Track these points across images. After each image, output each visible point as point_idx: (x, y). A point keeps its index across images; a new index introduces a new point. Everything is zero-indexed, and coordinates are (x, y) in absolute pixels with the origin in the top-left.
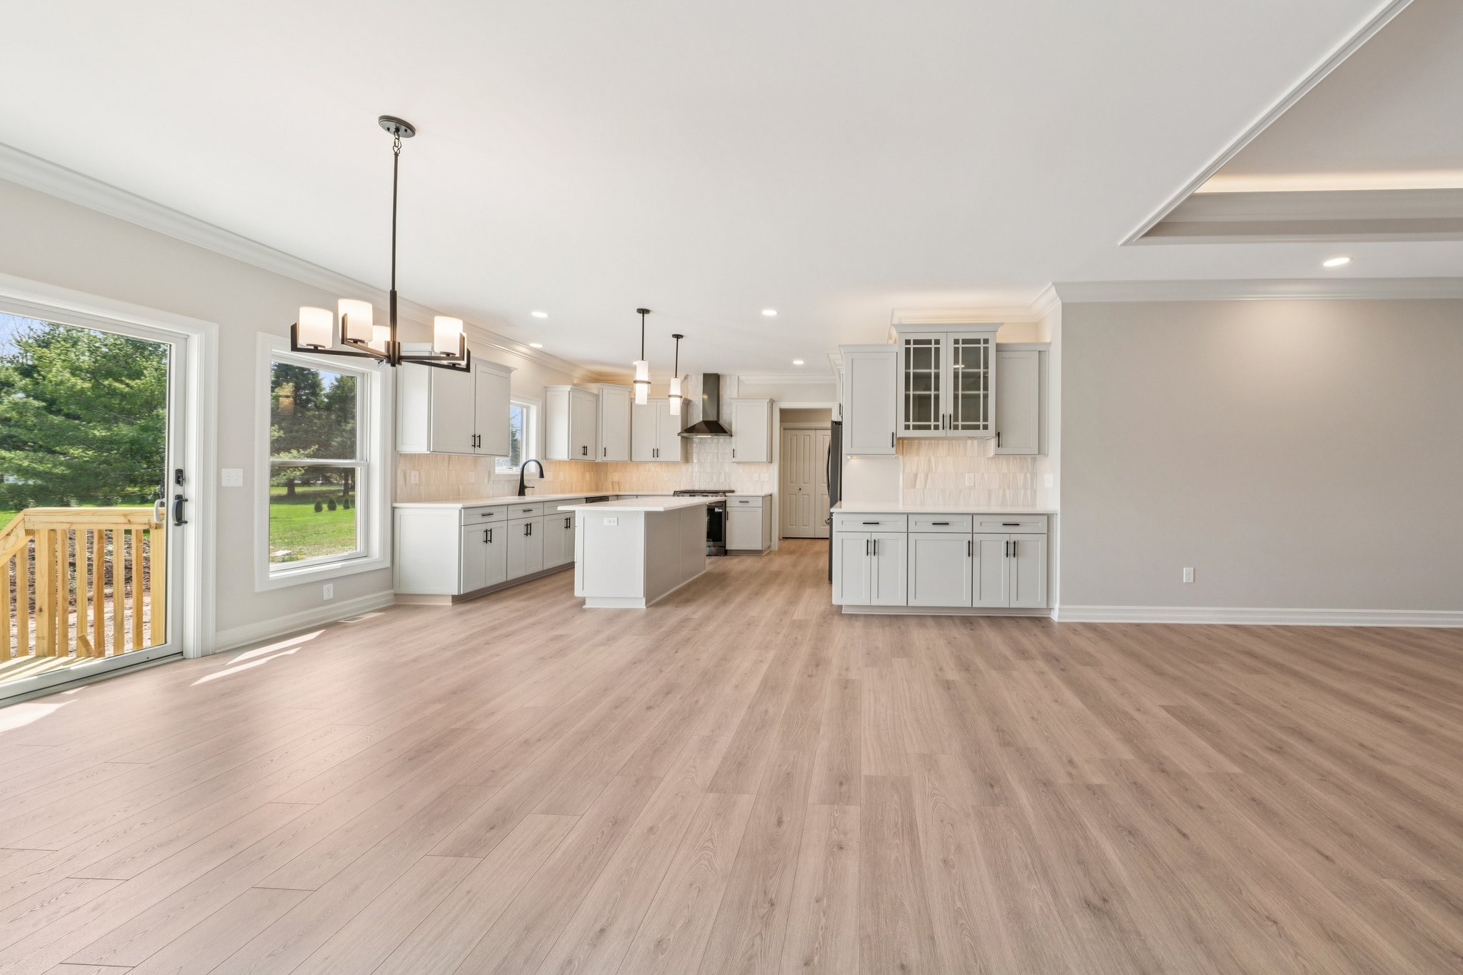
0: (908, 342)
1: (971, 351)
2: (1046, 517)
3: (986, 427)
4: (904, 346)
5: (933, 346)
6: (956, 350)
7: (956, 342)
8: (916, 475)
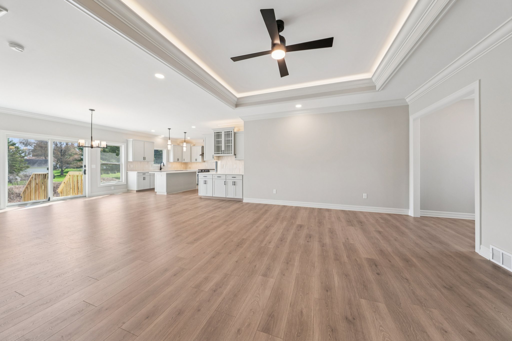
0: (215, 133)
1: (228, 134)
2: (242, 176)
3: (232, 153)
4: (214, 134)
5: (220, 133)
6: (225, 134)
7: (225, 132)
8: (224, 165)
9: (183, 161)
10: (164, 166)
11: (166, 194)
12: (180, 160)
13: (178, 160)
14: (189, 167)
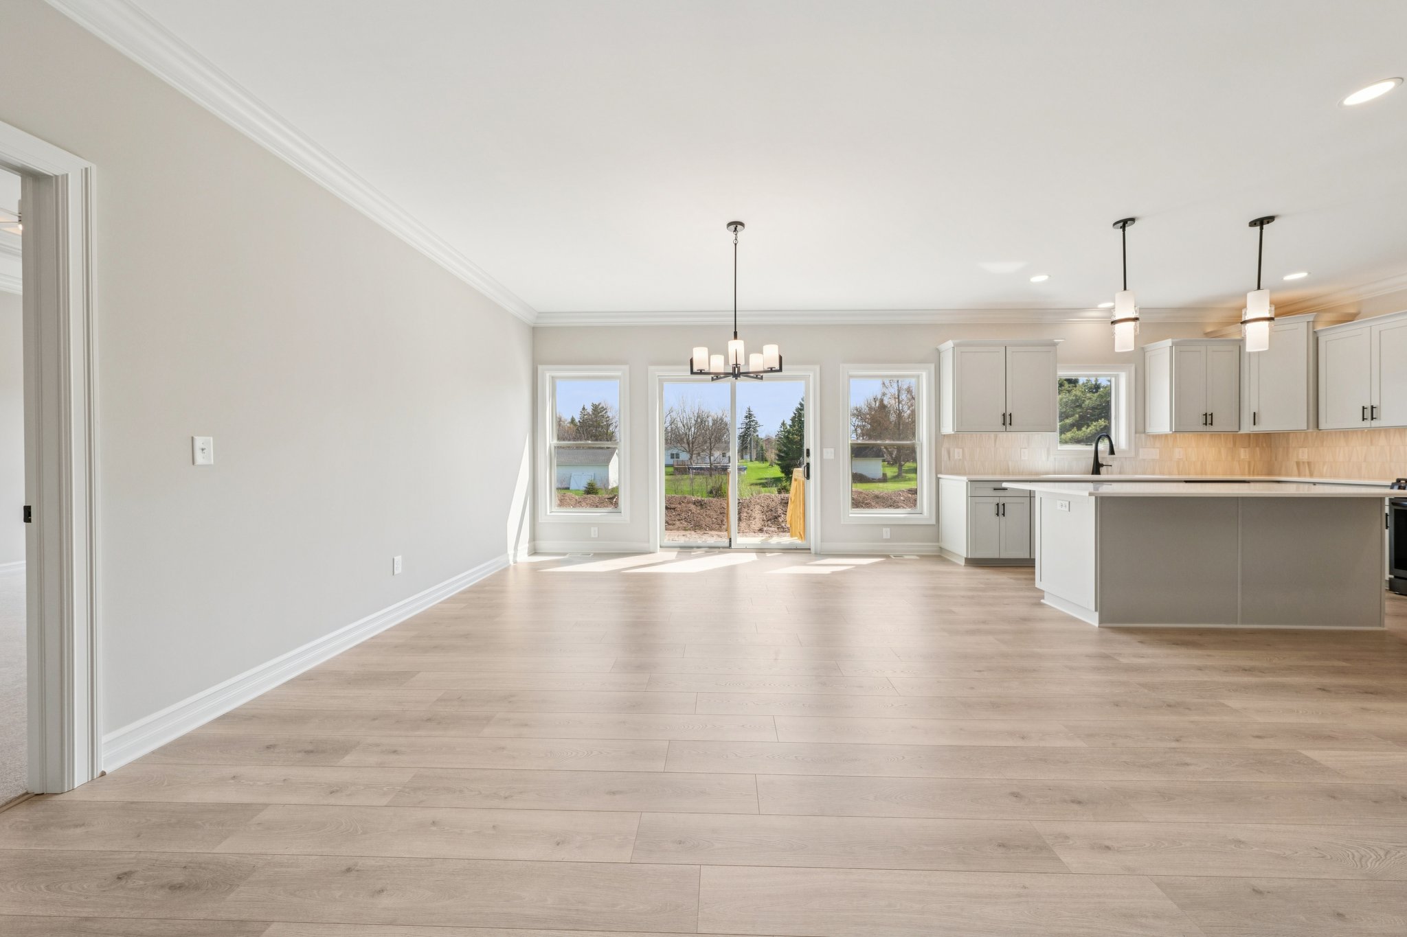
9: (1247, 428)
10: (1112, 452)
11: (1093, 620)
12: (1219, 424)
13: (1208, 419)
14: (1298, 464)
